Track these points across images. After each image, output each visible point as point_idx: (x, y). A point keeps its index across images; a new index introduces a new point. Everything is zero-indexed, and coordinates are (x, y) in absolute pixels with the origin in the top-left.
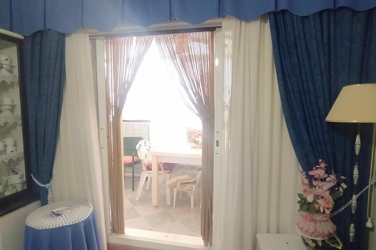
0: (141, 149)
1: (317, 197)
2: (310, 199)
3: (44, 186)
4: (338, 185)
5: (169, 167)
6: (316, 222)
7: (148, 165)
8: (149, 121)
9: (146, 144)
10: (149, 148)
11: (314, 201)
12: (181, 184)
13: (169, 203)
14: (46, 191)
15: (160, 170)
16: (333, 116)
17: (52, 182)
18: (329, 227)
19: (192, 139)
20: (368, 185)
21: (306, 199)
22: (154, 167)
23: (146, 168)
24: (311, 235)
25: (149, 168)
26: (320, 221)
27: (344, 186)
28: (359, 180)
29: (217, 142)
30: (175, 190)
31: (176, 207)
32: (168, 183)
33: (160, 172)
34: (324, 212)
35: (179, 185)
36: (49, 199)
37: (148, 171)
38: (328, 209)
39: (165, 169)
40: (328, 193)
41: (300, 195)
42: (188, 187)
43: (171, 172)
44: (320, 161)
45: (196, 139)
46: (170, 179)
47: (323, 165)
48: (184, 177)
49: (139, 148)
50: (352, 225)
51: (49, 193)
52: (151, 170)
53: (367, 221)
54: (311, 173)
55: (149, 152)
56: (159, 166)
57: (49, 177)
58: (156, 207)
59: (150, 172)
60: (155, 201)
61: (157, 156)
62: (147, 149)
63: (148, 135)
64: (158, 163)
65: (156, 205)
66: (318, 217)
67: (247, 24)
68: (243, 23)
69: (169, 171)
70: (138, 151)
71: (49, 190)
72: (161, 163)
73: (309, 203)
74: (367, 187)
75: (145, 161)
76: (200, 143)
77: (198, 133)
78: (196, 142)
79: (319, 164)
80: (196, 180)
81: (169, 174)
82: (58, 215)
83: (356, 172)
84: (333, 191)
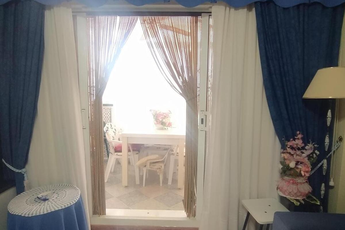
0: (108, 131)
1: (297, 163)
2: (292, 165)
3: (20, 171)
4: (313, 152)
5: (137, 148)
6: (297, 184)
7: (115, 147)
8: (112, 105)
9: (112, 127)
10: (115, 131)
11: (296, 166)
12: (150, 164)
13: (138, 182)
14: (22, 177)
15: (129, 151)
17: (27, 166)
18: (307, 188)
19: (160, 120)
20: (331, 151)
21: (288, 166)
22: (125, 149)
23: (114, 150)
24: (293, 196)
25: (118, 150)
27: (317, 152)
29: (202, 119)
30: (145, 170)
31: (145, 186)
32: (138, 163)
33: (129, 153)
35: (148, 164)
36: (25, 185)
37: (116, 153)
38: (308, 172)
39: (133, 150)
40: (307, 159)
41: (282, 163)
42: (157, 166)
43: (139, 153)
44: (298, 132)
45: (164, 120)
46: (139, 160)
47: (300, 136)
48: (153, 157)
49: (107, 130)
50: (323, 185)
51: (26, 178)
52: (121, 152)
53: (330, 181)
54: (289, 144)
55: (115, 135)
56: (129, 147)
57: (24, 161)
58: (126, 187)
59: (119, 154)
60: (125, 182)
61: (127, 137)
62: (113, 132)
63: (110, 119)
64: (128, 144)
65: (127, 185)
66: (300, 180)
68: (232, 10)
69: (137, 152)
70: (106, 134)
71: (25, 175)
72: (130, 144)
73: (292, 169)
74: (331, 153)
75: (113, 143)
76: (167, 124)
77: (164, 115)
78: (163, 123)
79: (296, 135)
80: (165, 159)
81: (137, 155)
82: (45, 200)
83: (327, 140)
84: (309, 156)
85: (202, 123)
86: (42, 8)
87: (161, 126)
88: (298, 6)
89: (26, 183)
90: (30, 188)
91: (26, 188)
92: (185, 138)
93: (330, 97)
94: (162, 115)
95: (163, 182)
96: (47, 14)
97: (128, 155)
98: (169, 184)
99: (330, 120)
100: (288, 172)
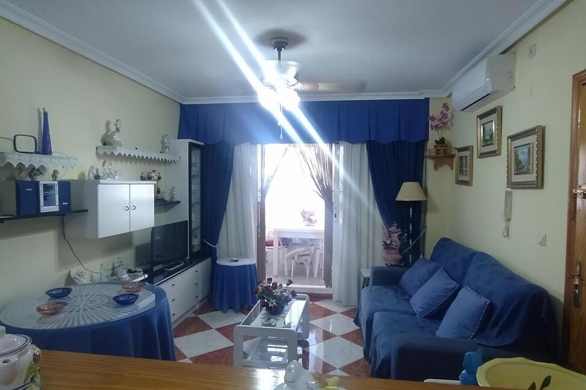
1: (391, 242)
2: (388, 242)
3: (213, 246)
4: (403, 234)
5: (286, 242)
6: (391, 254)
7: (267, 242)
11: (391, 243)
12: (298, 256)
13: (287, 274)
15: (279, 245)
16: (399, 198)
17: (218, 245)
18: (399, 257)
19: (307, 217)
21: (386, 243)
22: (276, 243)
24: (389, 262)
25: (270, 243)
26: (393, 254)
27: (406, 235)
28: (412, 231)
29: (335, 215)
30: (293, 261)
31: (293, 277)
32: (288, 254)
33: (279, 247)
34: (395, 249)
35: (296, 257)
37: (267, 247)
38: (397, 246)
39: (283, 245)
40: (397, 238)
41: (384, 242)
42: (305, 258)
44: (394, 222)
45: (311, 217)
46: (288, 252)
47: (395, 224)
48: (300, 250)
50: (410, 256)
52: (272, 246)
53: (420, 256)
54: (390, 229)
56: (279, 242)
57: (215, 240)
58: (276, 276)
59: (270, 247)
60: (275, 272)
61: (279, 232)
64: (279, 238)
65: (276, 274)
66: (393, 251)
67: (353, 145)
69: (286, 246)
72: (281, 238)
74: (419, 237)
76: (313, 221)
77: (312, 213)
78: (310, 220)
79: (393, 224)
80: (311, 252)
81: (286, 249)
82: (237, 261)
83: (411, 227)
84: (400, 237)
85: (335, 217)
86: (234, 144)
87: (309, 223)
88: (393, 143)
91: (218, 258)
93: (407, 200)
94: (308, 213)
95: (309, 275)
96: (237, 150)
97: (279, 249)
98: (315, 275)
99: (411, 213)
100: (387, 246)
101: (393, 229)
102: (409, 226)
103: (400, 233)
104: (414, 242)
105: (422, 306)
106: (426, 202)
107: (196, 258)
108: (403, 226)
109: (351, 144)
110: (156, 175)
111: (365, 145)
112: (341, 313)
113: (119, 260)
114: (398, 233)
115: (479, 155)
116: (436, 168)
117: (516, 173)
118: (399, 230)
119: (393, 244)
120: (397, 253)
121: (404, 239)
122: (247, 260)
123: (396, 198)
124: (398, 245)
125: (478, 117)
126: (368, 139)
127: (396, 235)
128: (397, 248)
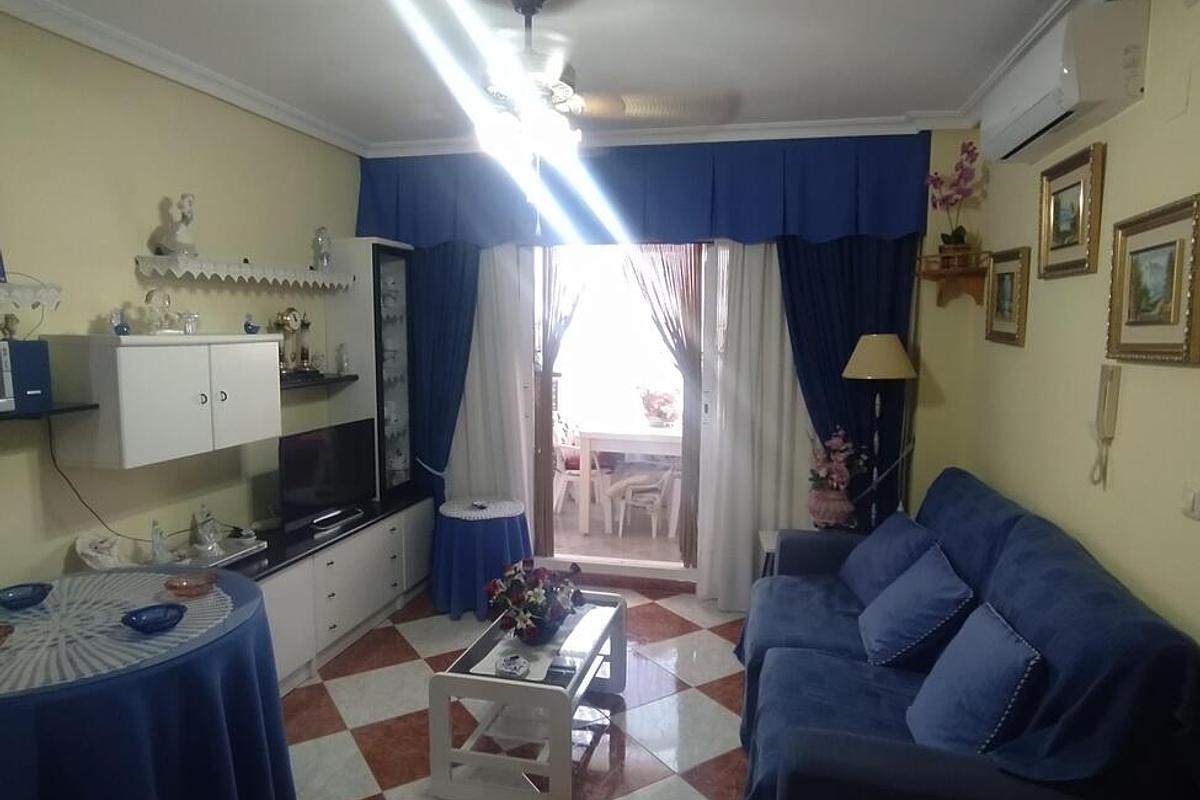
1: (829, 473)
2: (822, 473)
3: (438, 473)
4: (857, 456)
5: (608, 462)
6: (828, 501)
7: (567, 460)
8: (559, 375)
10: (565, 428)
11: (827, 476)
12: (633, 493)
13: (609, 529)
14: (442, 484)
15: (594, 467)
16: (850, 372)
17: (447, 470)
18: (847, 507)
19: (654, 408)
20: (897, 458)
21: (818, 475)
22: (585, 464)
23: (563, 465)
24: (823, 518)
25: (572, 464)
26: (834, 500)
27: (864, 457)
28: (880, 449)
29: (706, 406)
30: (622, 504)
31: (623, 537)
32: (611, 489)
33: (594, 471)
34: (838, 489)
35: (629, 493)
36: (446, 495)
37: (568, 471)
38: (843, 483)
39: (602, 467)
40: (843, 465)
41: (812, 471)
42: (648, 496)
43: (612, 472)
44: (839, 428)
45: (662, 408)
46: (612, 484)
47: (841, 433)
48: (639, 478)
50: (874, 506)
51: (447, 484)
52: (578, 469)
53: (898, 505)
54: (827, 444)
55: (566, 435)
56: (593, 460)
58: (586, 535)
59: (573, 472)
60: (584, 526)
61: (591, 440)
64: (591, 452)
65: (587, 532)
66: (832, 495)
67: (747, 247)
69: (609, 470)
71: (446, 481)
72: (595, 452)
73: (822, 479)
74: (897, 461)
75: (563, 451)
77: (666, 397)
78: (661, 414)
79: (837, 431)
80: (662, 484)
81: (608, 476)
82: (482, 508)
83: (876, 439)
84: (850, 463)
85: (706, 411)
86: (478, 249)
87: (658, 420)
88: (840, 240)
89: (446, 492)
90: (450, 499)
91: (447, 498)
92: (681, 440)
93: (869, 378)
94: (660, 397)
95: (658, 532)
96: (484, 255)
97: (591, 476)
99: (877, 408)
100: (819, 483)
101: (835, 442)
102: (873, 437)
103: (852, 452)
104: (883, 476)
105: (884, 639)
106: (915, 381)
107: (396, 499)
108: (858, 436)
109: (741, 245)
110: (296, 320)
111: (775, 247)
112: (712, 630)
113: (205, 509)
114: (847, 453)
115: (1042, 271)
116: (941, 300)
117: (1131, 320)
118: (850, 445)
119: (834, 476)
120: (843, 500)
121: (859, 467)
122: (508, 504)
123: (842, 371)
124: (845, 479)
125: (1044, 174)
126: (781, 234)
127: (841, 457)
128: (842, 487)
